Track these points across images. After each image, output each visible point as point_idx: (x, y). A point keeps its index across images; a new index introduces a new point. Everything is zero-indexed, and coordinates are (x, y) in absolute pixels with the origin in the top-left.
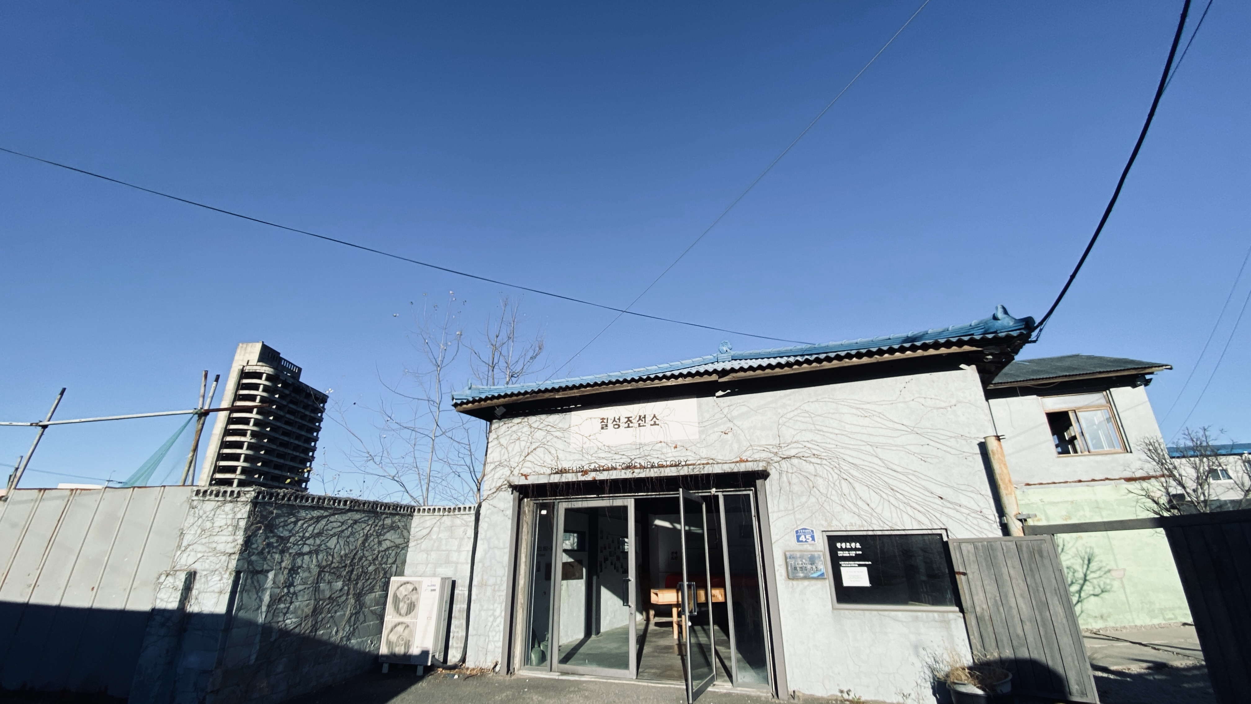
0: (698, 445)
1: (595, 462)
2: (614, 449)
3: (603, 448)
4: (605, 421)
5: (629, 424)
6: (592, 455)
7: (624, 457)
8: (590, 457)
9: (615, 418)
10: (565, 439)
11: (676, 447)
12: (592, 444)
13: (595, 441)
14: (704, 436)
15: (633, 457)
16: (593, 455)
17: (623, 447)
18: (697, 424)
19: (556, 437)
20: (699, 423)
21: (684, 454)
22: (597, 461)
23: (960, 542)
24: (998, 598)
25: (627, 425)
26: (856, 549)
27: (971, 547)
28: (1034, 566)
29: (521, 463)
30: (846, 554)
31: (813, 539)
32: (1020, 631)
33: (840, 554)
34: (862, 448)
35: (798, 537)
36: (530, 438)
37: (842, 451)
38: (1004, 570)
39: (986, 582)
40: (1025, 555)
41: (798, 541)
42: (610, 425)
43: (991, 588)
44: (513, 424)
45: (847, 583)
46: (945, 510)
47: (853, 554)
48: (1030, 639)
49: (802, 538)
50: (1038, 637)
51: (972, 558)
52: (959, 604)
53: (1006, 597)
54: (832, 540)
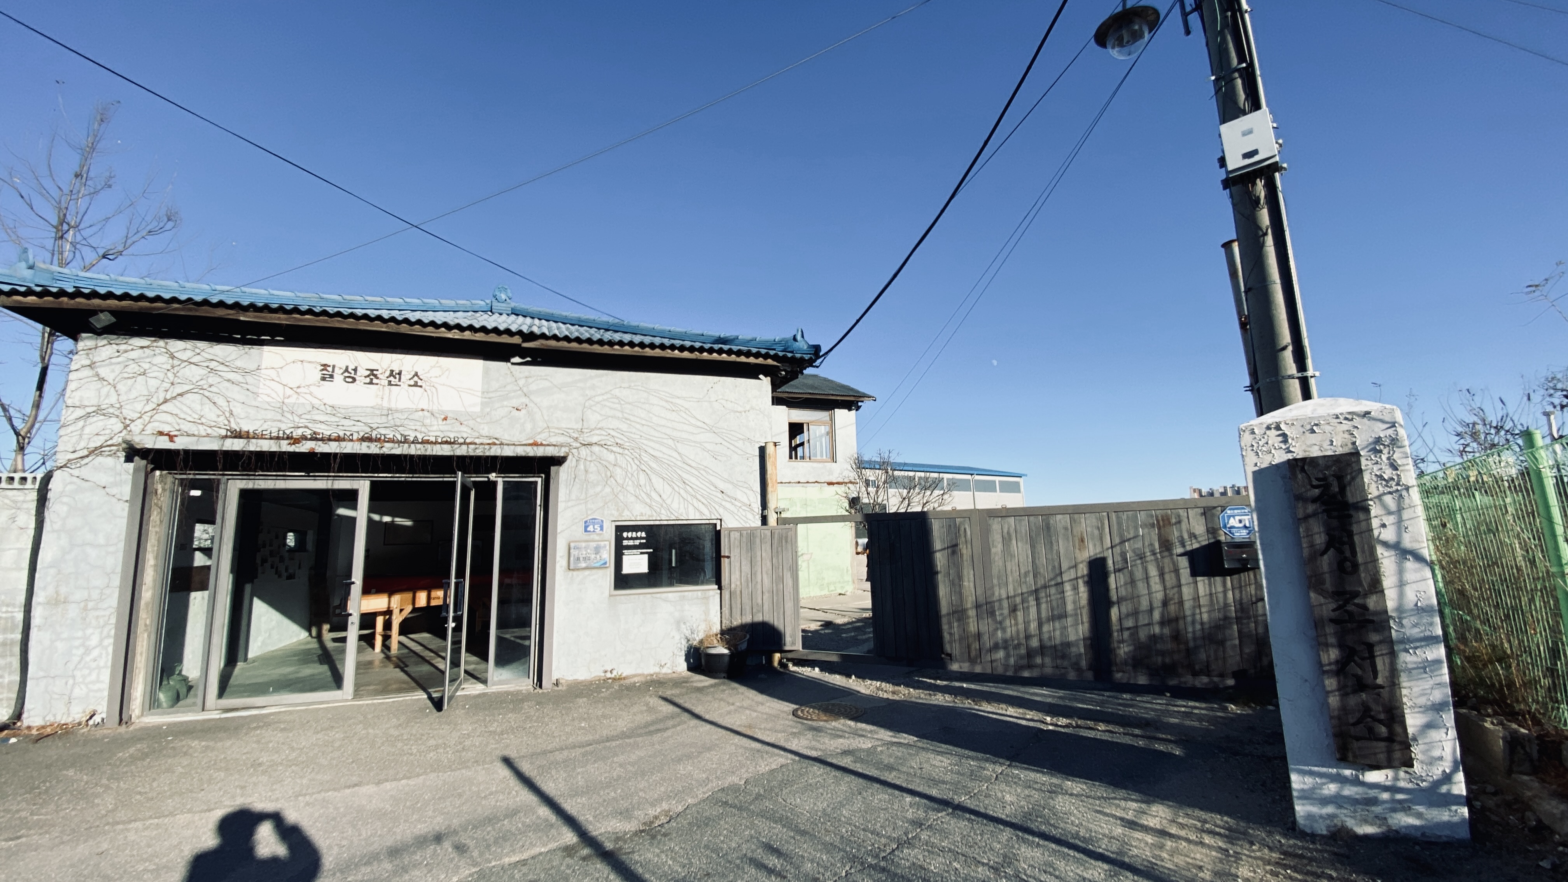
0: (479, 420)
1: (306, 427)
2: (343, 411)
3: (322, 407)
4: (330, 369)
5: (372, 379)
6: (300, 416)
7: (359, 423)
8: (297, 419)
9: (347, 367)
10: (248, 387)
11: (445, 419)
12: (302, 400)
13: (308, 397)
14: (488, 410)
15: (374, 426)
16: (303, 416)
17: (358, 410)
18: (480, 394)
19: (229, 380)
20: (483, 393)
21: (456, 429)
22: (310, 425)
23: (731, 530)
24: (749, 576)
25: (368, 380)
26: (641, 538)
27: (737, 534)
28: (780, 549)
29: (149, 414)
30: (631, 543)
31: (602, 529)
32: (760, 601)
33: (625, 543)
34: (665, 441)
35: (586, 527)
36: (170, 374)
37: (645, 442)
38: (759, 554)
39: (743, 563)
40: (776, 541)
41: (586, 531)
42: (338, 377)
43: (746, 568)
44: (130, 348)
45: (627, 569)
46: (724, 503)
47: (637, 542)
48: (766, 607)
49: (590, 528)
50: (771, 605)
51: (737, 543)
52: (719, 582)
53: (755, 574)
54: (620, 529)
